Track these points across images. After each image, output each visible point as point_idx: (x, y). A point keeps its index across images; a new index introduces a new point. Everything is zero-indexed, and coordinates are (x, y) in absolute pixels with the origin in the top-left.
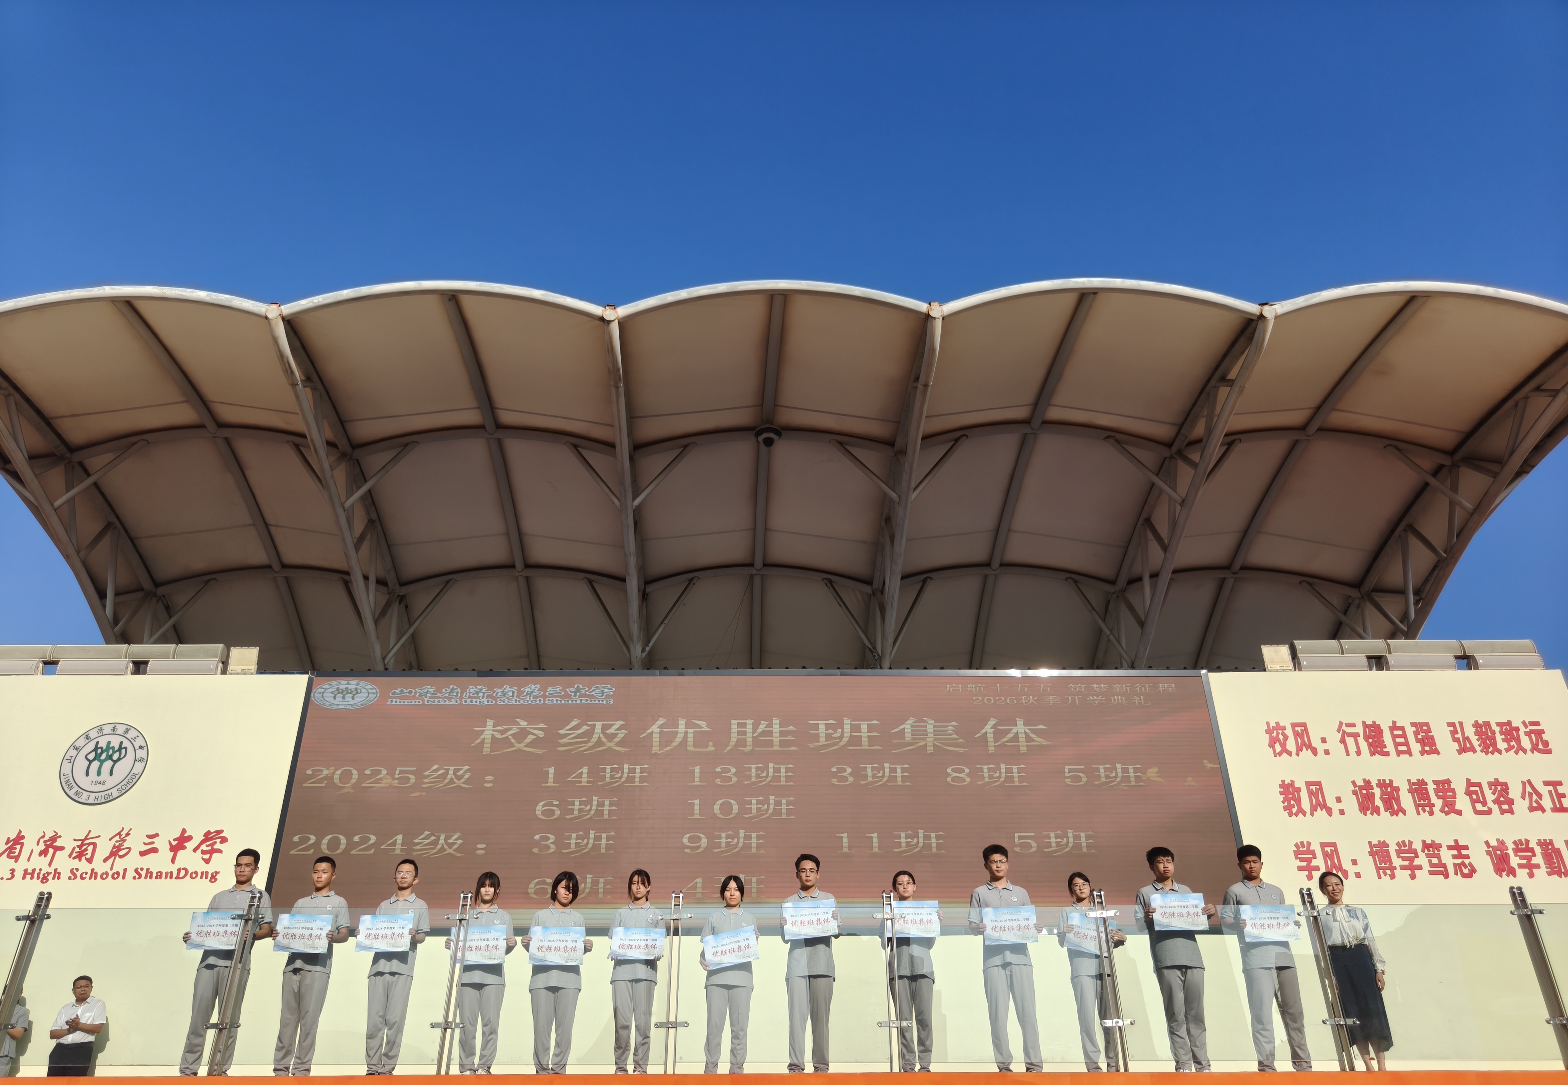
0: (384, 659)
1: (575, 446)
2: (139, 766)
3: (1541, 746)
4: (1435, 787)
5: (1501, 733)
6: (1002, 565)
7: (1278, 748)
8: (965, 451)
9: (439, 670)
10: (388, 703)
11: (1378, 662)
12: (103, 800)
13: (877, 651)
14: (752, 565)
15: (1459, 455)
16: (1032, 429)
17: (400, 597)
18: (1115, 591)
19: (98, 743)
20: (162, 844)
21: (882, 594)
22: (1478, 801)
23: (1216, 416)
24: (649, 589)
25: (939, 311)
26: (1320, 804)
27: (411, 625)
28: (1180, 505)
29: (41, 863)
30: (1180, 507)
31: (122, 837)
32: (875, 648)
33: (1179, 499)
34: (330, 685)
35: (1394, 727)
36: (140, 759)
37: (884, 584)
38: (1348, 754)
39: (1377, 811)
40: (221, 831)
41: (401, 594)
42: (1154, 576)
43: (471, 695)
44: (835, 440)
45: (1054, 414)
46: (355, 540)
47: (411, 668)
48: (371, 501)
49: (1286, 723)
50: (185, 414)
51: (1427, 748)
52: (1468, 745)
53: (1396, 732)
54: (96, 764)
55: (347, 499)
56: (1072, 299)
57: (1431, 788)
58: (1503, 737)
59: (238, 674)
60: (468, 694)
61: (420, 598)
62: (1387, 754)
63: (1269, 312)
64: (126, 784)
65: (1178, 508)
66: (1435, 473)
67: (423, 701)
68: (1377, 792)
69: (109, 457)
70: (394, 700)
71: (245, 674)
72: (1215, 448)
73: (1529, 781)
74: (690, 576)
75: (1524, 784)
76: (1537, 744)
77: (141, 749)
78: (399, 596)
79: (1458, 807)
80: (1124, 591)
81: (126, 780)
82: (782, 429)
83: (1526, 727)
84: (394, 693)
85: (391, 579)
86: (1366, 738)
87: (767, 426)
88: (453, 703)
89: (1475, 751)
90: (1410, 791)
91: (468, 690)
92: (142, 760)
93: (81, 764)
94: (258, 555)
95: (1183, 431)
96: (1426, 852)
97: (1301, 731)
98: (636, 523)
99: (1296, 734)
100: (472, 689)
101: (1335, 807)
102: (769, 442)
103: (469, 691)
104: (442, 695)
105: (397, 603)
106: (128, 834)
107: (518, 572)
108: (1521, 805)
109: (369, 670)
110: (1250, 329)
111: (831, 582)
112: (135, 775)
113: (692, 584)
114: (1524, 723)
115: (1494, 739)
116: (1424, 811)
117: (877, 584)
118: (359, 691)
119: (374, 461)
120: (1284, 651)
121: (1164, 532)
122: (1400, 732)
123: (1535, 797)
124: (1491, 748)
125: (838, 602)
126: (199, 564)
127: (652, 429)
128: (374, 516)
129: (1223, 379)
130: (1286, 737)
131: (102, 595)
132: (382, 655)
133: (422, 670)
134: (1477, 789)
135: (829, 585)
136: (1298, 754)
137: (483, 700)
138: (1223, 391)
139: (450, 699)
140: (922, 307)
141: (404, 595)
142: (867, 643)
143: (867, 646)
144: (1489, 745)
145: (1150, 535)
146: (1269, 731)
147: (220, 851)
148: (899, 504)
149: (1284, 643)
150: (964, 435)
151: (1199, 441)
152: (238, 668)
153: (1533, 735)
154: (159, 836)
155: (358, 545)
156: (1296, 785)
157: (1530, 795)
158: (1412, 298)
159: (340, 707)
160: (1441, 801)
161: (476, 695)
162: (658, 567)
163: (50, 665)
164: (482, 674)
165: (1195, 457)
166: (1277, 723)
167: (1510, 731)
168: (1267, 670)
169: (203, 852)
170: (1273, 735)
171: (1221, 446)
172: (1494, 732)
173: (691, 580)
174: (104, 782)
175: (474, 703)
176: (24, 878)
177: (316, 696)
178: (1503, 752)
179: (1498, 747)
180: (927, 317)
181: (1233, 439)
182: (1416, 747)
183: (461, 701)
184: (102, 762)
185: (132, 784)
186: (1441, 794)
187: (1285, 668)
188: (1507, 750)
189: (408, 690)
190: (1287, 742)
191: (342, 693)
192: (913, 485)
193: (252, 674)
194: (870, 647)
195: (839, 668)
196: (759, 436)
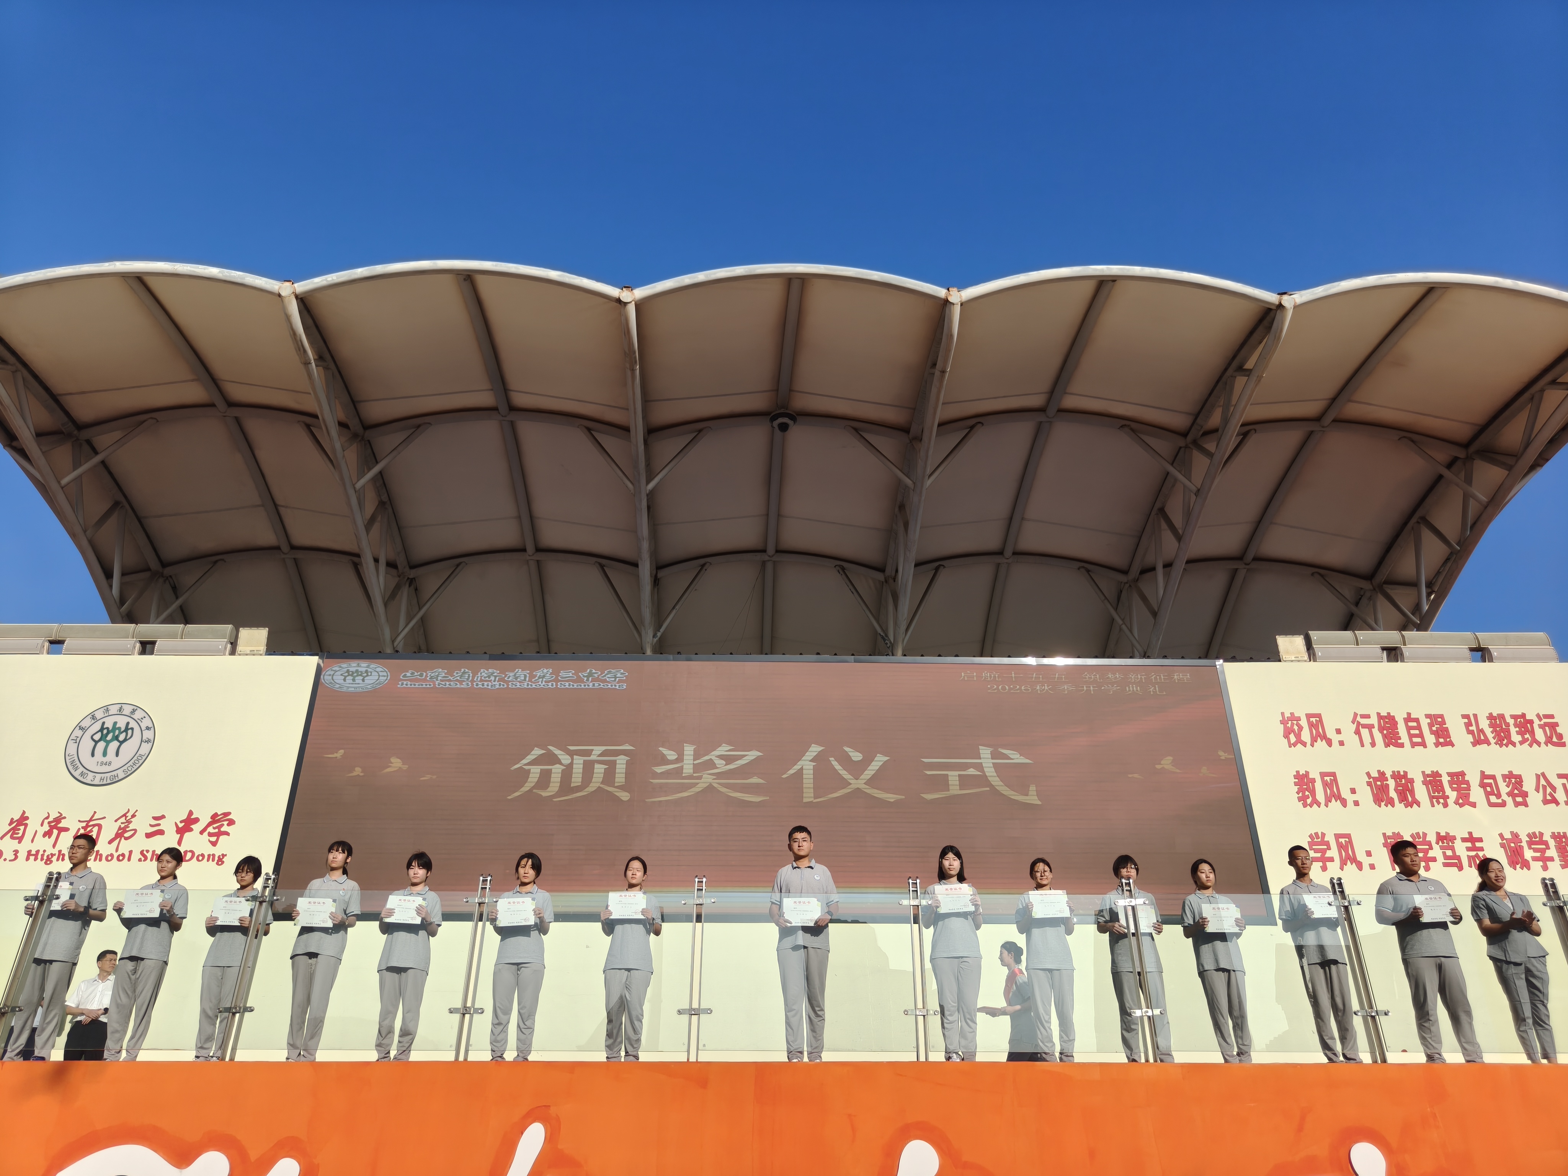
0: (393, 642)
1: (589, 430)
2: (145, 747)
3: (1555, 739)
4: (1449, 778)
5: (1516, 725)
6: (1015, 553)
7: (1293, 739)
8: (982, 437)
9: (450, 653)
10: (398, 686)
11: (1393, 654)
12: (109, 781)
13: (889, 638)
14: (764, 551)
15: (1472, 449)
16: (1048, 417)
17: (409, 580)
18: (1128, 581)
19: (104, 723)
20: (168, 826)
21: (894, 581)
22: (1492, 793)
23: (1233, 406)
24: (661, 574)
25: (958, 296)
26: (1334, 795)
27: (420, 608)
28: (1195, 495)
29: (45, 845)
30: (1195, 497)
31: (127, 819)
32: (887, 636)
33: (1194, 489)
34: (340, 667)
35: (1408, 719)
36: (147, 739)
37: (897, 571)
38: (1362, 745)
39: (1391, 802)
40: (229, 814)
41: (411, 576)
42: (1168, 565)
43: (483, 678)
44: (850, 426)
45: (1069, 402)
46: (366, 522)
47: (420, 650)
48: (382, 482)
49: (1301, 713)
50: (195, 393)
51: (1441, 740)
52: (1482, 738)
53: (1410, 724)
54: (102, 745)
55: (358, 481)
56: (1091, 286)
57: (1445, 779)
58: (1517, 729)
59: (247, 655)
60: (479, 678)
61: (430, 581)
62: (1402, 746)
63: (1287, 301)
64: (132, 765)
65: (1193, 497)
66: (1449, 466)
67: (434, 685)
68: (1392, 783)
69: (117, 435)
70: (405, 683)
71: (254, 655)
72: (1231, 439)
73: (1543, 774)
74: (702, 561)
75: (1538, 777)
76: (1551, 737)
77: (148, 729)
78: (408, 578)
79: (1472, 799)
80: (1136, 580)
81: (132, 761)
82: (797, 415)
83: (1540, 720)
84: (405, 676)
85: (401, 562)
86: (1381, 730)
87: (782, 411)
88: (464, 685)
89: (1489, 744)
90: (1425, 783)
91: (479, 673)
92: (148, 741)
93: (87, 744)
94: (266, 536)
95: (1199, 421)
96: (1440, 844)
97: (1316, 722)
98: (649, 508)
99: (1311, 725)
100: (484, 673)
101: (1350, 798)
102: (784, 428)
103: (481, 674)
104: (453, 678)
105: (407, 585)
106: (133, 816)
107: (529, 556)
108: (1535, 798)
109: (380, 652)
110: (1268, 319)
111: (843, 569)
112: (141, 756)
113: (704, 570)
114: (1538, 716)
115: (1508, 731)
116: (1438, 803)
117: (889, 571)
118: (369, 674)
119: (385, 442)
120: (1299, 641)
121: (1178, 521)
122: (1415, 724)
123: (1549, 790)
124: (1506, 741)
125: (850, 589)
126: (207, 544)
127: (665, 414)
128: (385, 498)
129: (1241, 369)
130: (1301, 728)
131: (109, 575)
132: (391, 638)
133: (433, 653)
134: (1491, 781)
135: (841, 572)
136: (1312, 745)
137: (494, 683)
138: (1240, 381)
139: (461, 682)
140: (941, 292)
141: (414, 578)
142: (879, 630)
143: (880, 634)
144: (1503, 738)
145: (1164, 525)
146: (1283, 722)
147: (227, 834)
148: (913, 490)
149: (1300, 634)
150: (979, 423)
151: (1215, 431)
152: (247, 650)
153: (1547, 728)
154: (165, 818)
155: (368, 527)
156: (1311, 776)
157: (1544, 788)
158: (1431, 289)
159: (350, 689)
160: (1455, 793)
161: (487, 679)
162: (669, 553)
163: (56, 644)
164: (493, 657)
165: (1211, 446)
166: (1292, 714)
167: (1524, 724)
168: (1282, 660)
169: (210, 835)
170: (1288, 725)
171: (1236, 436)
172: (1508, 725)
173: (703, 566)
174: (110, 763)
175: (486, 686)
176: (28, 859)
177: (326, 678)
178: (1518, 744)
179: (1513, 739)
180: (946, 302)
181: (1249, 429)
182: (1430, 739)
183: (472, 685)
184: (108, 743)
185: (138, 765)
186: (1456, 786)
187: (1300, 659)
188: (1521, 743)
189: (419, 673)
190: (1302, 732)
191: (352, 675)
192: (928, 471)
193: (261, 655)
194: (882, 636)
195: (853, 655)
196: (774, 422)
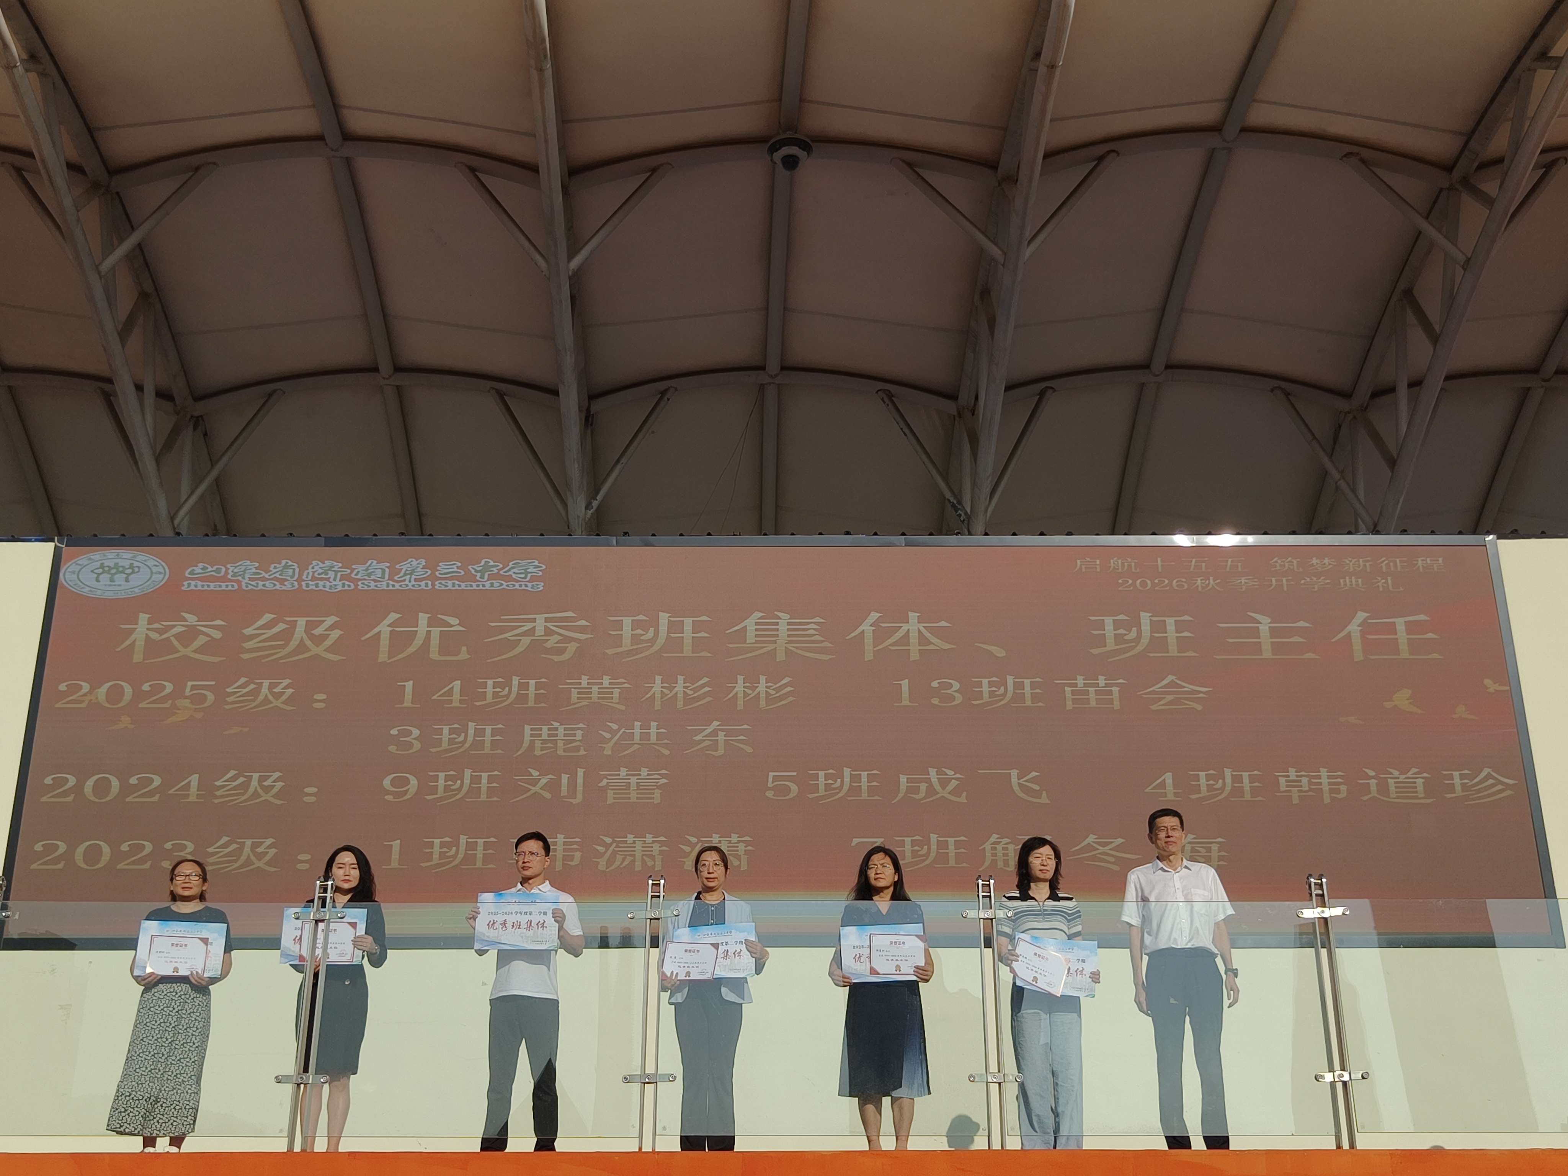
0: (172, 519)
1: (473, 170)
6: (1168, 367)
8: (1118, 175)
9: (263, 535)
10: (183, 588)
13: (963, 507)
14: (763, 368)
16: (1224, 140)
17: (194, 419)
18: (1351, 409)
21: (973, 415)
23: (1528, 119)
24: (597, 406)
27: (213, 464)
28: (1463, 269)
30: (1462, 272)
32: (960, 503)
33: (1461, 258)
34: (90, 559)
37: (977, 398)
41: (196, 414)
42: (1415, 384)
43: (316, 575)
44: (899, 159)
45: (1260, 115)
46: (120, 327)
47: (216, 532)
48: (142, 261)
55: (104, 259)
60: (311, 574)
61: (228, 421)
65: (1460, 271)
67: (240, 585)
70: (193, 583)
72: (1524, 174)
74: (662, 385)
78: (192, 417)
80: (1365, 408)
82: (813, 141)
84: (192, 572)
85: (180, 391)
87: (788, 135)
88: (288, 586)
91: (310, 567)
95: (1473, 144)
98: (573, 298)
100: (317, 567)
102: (791, 164)
103: (313, 568)
104: (269, 576)
105: (191, 428)
107: (384, 378)
109: (151, 535)
111: (890, 396)
113: (665, 399)
117: (965, 398)
118: (136, 569)
119: (144, 195)
121: (1433, 311)
125: (902, 429)
128: (148, 287)
129: (1543, 56)
132: (169, 513)
133: (235, 535)
135: (886, 399)
137: (334, 583)
138: (1543, 76)
139: (282, 582)
141: (201, 416)
142: (948, 494)
143: (949, 500)
145: (1411, 318)
148: (1003, 265)
150: (1113, 151)
151: (1500, 161)
155: (124, 333)
159: (107, 593)
161: (323, 576)
162: (610, 372)
164: (332, 542)
165: (1490, 187)
171: (1533, 169)
173: (663, 393)
175: (321, 588)
177: (70, 576)
181: (1555, 157)
183: (300, 585)
189: (214, 568)
191: (108, 572)
192: (1028, 234)
194: (953, 503)
195: (903, 534)
196: (775, 153)
